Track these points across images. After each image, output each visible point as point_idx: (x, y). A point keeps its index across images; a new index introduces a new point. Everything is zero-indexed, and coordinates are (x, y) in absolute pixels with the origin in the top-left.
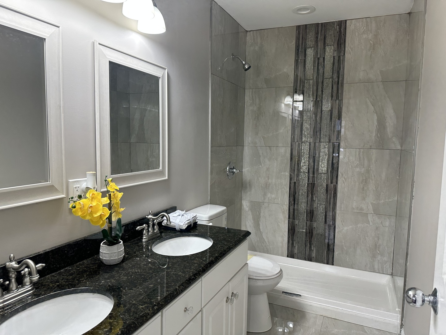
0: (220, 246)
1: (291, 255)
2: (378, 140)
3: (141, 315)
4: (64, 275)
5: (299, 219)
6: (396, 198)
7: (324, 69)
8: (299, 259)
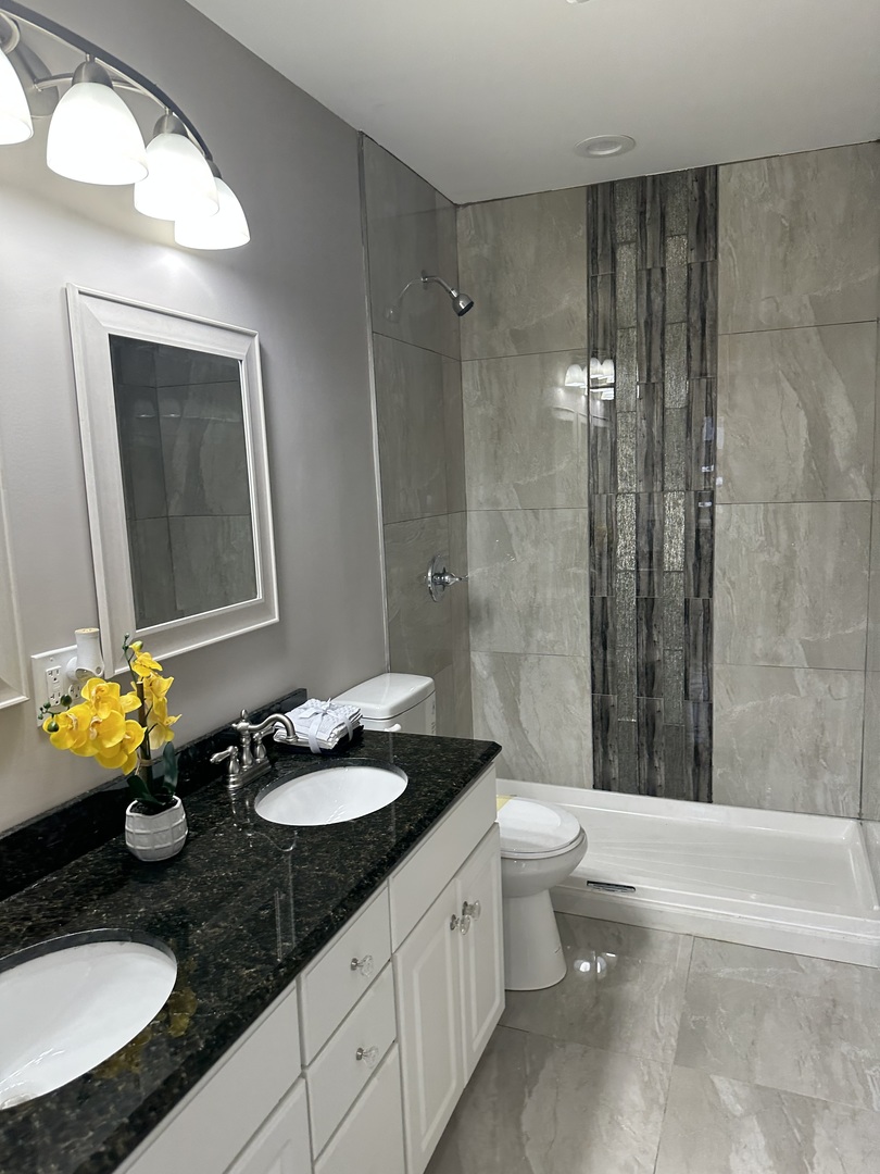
0: (426, 789)
1: (603, 783)
2: (812, 478)
3: (249, 994)
4: (41, 900)
5: (619, 692)
6: (863, 626)
7: (664, 299)
8: (624, 792)
